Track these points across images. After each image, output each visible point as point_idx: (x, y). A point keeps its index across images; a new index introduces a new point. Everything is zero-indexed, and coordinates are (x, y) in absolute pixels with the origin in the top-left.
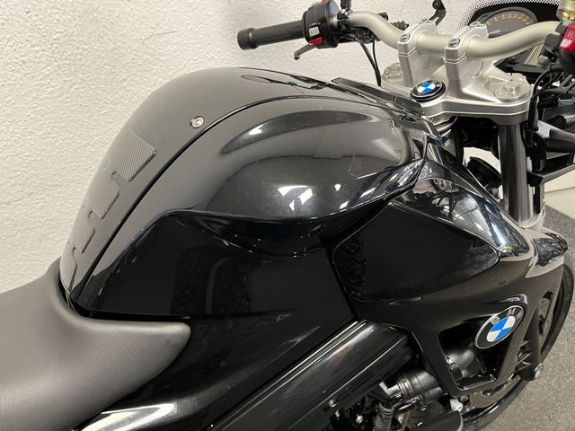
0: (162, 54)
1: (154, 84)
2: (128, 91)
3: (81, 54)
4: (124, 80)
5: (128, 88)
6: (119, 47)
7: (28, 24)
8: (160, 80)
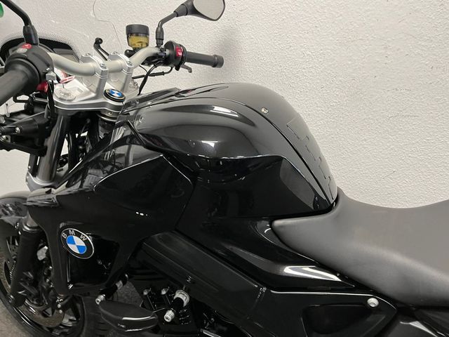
0: (401, 130)
1: (386, 148)
2: (365, 148)
3: (343, 118)
4: (365, 140)
5: (366, 146)
6: (369, 118)
7: (320, 94)
8: (392, 147)
